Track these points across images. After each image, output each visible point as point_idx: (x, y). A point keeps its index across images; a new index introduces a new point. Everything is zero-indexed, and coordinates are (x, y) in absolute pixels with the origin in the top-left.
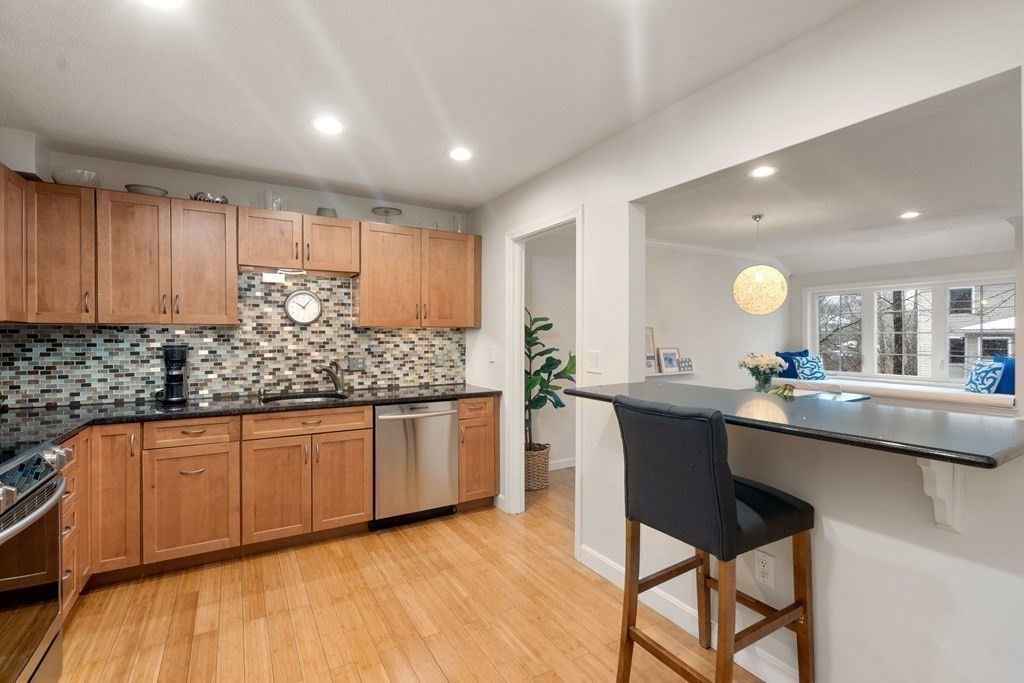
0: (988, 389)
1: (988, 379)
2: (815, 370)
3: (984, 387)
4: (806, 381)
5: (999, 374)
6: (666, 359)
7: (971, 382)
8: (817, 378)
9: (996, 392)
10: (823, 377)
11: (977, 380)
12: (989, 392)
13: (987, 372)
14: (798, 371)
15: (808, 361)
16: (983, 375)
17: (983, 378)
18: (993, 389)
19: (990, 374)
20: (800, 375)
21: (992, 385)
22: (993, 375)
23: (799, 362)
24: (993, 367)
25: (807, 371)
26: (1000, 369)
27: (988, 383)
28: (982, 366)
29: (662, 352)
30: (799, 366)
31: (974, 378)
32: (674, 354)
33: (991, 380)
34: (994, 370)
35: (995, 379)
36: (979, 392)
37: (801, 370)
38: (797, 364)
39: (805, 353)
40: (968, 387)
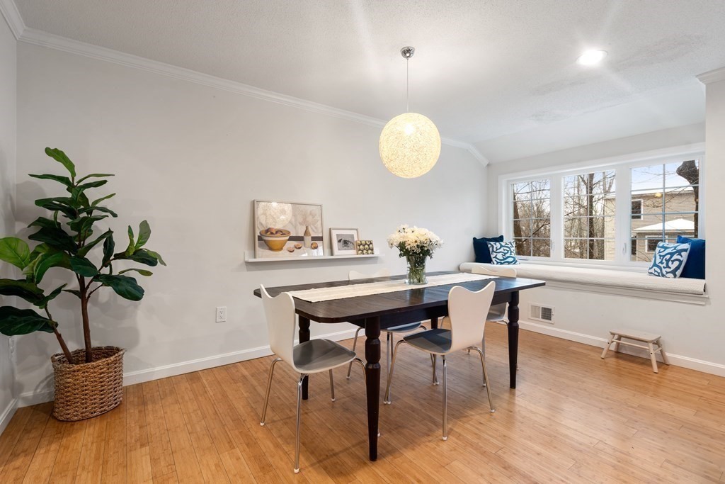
0: (674, 272)
1: (673, 261)
2: (507, 255)
3: (668, 270)
4: (499, 266)
5: (685, 255)
6: (340, 241)
7: (655, 265)
8: (509, 263)
9: (682, 276)
10: (514, 262)
11: (661, 263)
12: (675, 276)
13: (672, 254)
14: (492, 256)
15: (501, 246)
16: (668, 257)
17: (668, 261)
18: (679, 272)
19: (676, 257)
20: (494, 260)
21: (677, 268)
22: (679, 257)
23: (493, 247)
24: (679, 248)
25: (500, 256)
26: (685, 250)
27: (674, 266)
28: (666, 248)
29: (334, 233)
30: (493, 251)
31: (658, 260)
32: (352, 236)
33: (677, 263)
34: (680, 252)
35: (681, 262)
36: (663, 276)
37: (495, 254)
38: (491, 249)
39: (501, 239)
40: (652, 271)
